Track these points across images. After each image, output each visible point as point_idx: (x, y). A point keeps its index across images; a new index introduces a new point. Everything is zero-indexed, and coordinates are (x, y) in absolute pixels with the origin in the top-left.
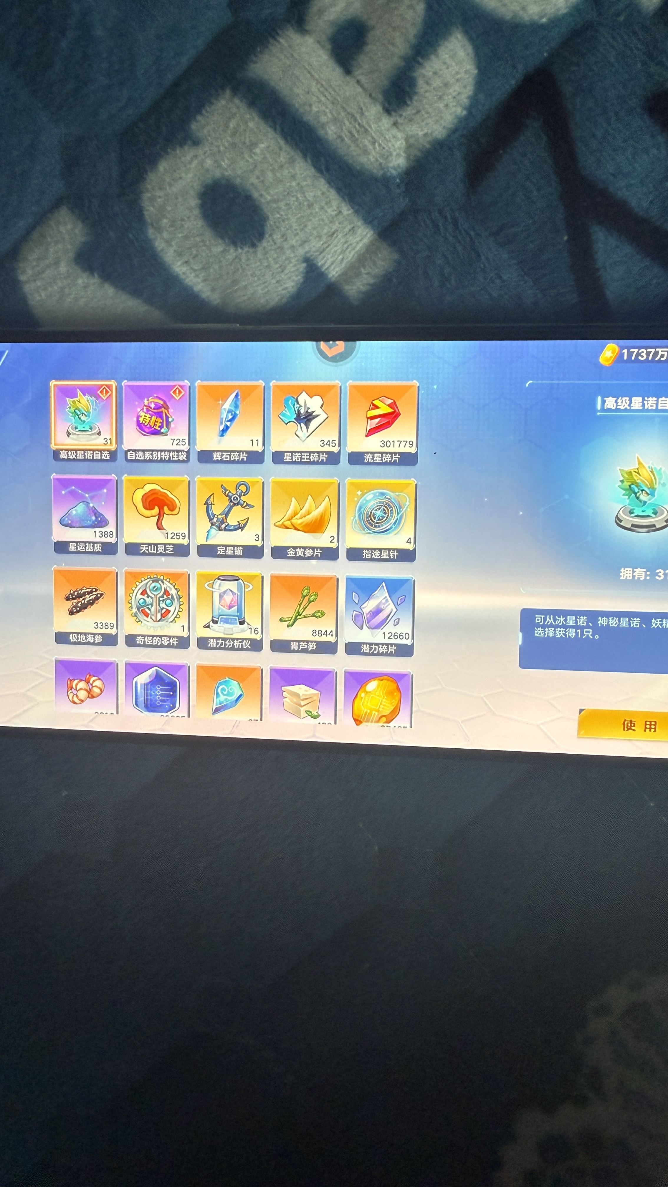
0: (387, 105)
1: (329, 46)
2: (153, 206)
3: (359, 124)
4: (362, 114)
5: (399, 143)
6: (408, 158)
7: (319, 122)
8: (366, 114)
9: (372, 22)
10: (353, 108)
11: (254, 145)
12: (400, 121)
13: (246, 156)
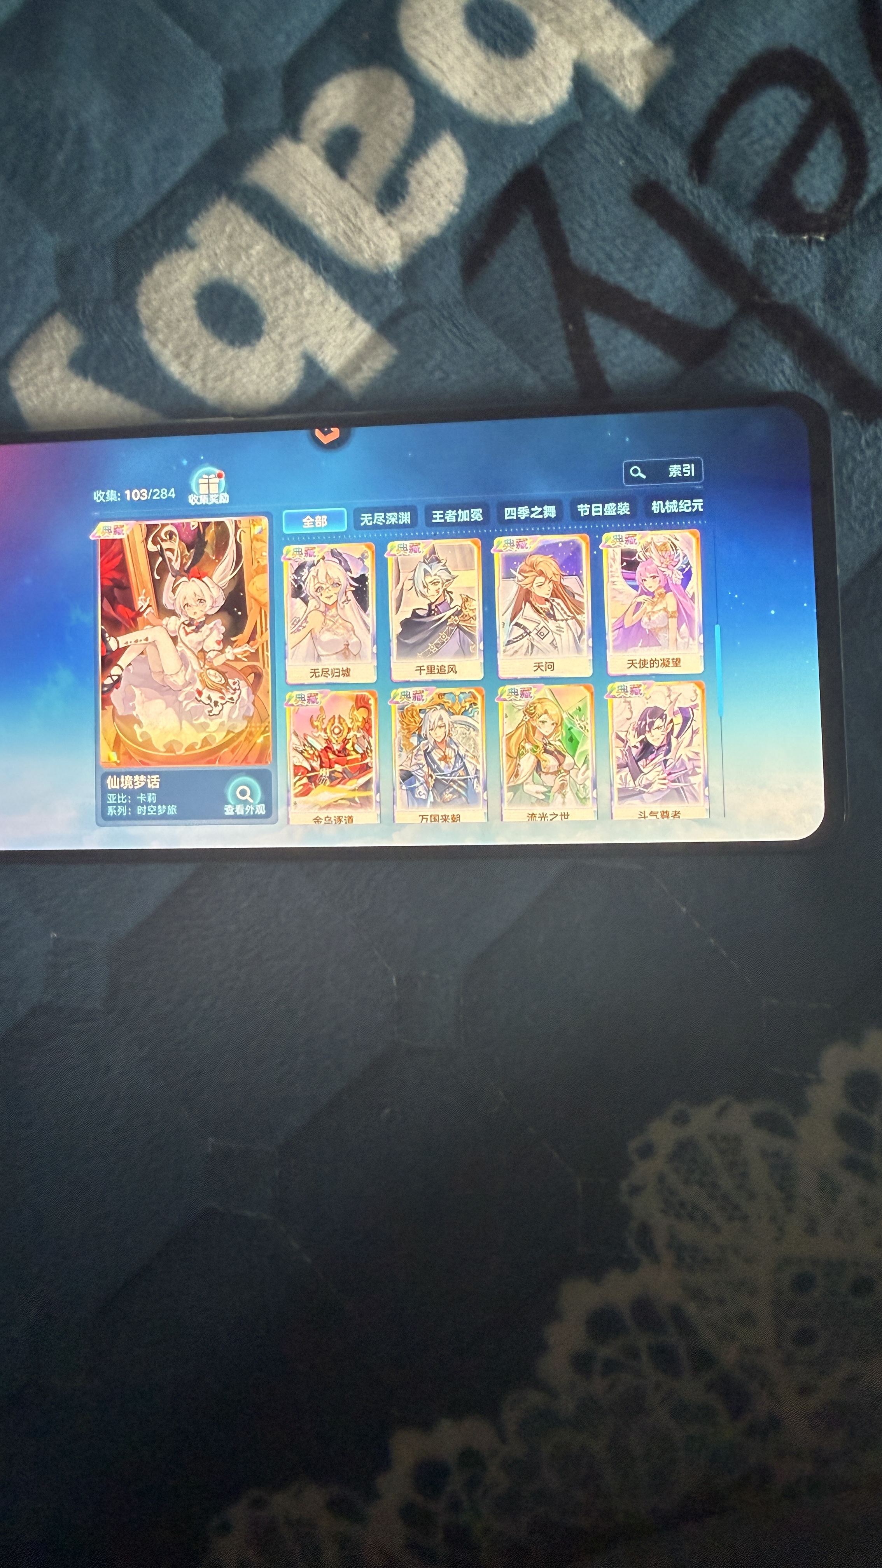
0: (380, 205)
1: (322, 153)
2: (149, 308)
3: (354, 225)
4: (356, 214)
5: (394, 241)
6: (403, 255)
7: (314, 222)
8: (360, 214)
9: (364, 129)
10: (347, 209)
11: (250, 246)
12: (393, 220)
13: (244, 258)
